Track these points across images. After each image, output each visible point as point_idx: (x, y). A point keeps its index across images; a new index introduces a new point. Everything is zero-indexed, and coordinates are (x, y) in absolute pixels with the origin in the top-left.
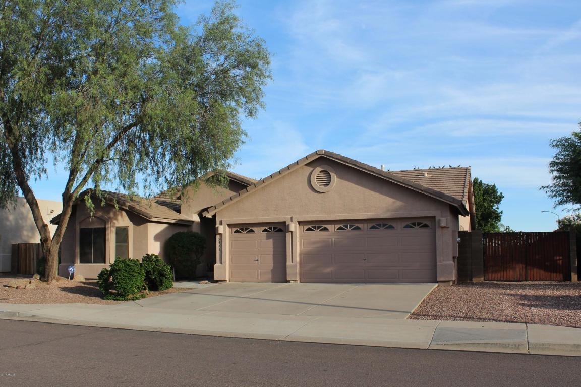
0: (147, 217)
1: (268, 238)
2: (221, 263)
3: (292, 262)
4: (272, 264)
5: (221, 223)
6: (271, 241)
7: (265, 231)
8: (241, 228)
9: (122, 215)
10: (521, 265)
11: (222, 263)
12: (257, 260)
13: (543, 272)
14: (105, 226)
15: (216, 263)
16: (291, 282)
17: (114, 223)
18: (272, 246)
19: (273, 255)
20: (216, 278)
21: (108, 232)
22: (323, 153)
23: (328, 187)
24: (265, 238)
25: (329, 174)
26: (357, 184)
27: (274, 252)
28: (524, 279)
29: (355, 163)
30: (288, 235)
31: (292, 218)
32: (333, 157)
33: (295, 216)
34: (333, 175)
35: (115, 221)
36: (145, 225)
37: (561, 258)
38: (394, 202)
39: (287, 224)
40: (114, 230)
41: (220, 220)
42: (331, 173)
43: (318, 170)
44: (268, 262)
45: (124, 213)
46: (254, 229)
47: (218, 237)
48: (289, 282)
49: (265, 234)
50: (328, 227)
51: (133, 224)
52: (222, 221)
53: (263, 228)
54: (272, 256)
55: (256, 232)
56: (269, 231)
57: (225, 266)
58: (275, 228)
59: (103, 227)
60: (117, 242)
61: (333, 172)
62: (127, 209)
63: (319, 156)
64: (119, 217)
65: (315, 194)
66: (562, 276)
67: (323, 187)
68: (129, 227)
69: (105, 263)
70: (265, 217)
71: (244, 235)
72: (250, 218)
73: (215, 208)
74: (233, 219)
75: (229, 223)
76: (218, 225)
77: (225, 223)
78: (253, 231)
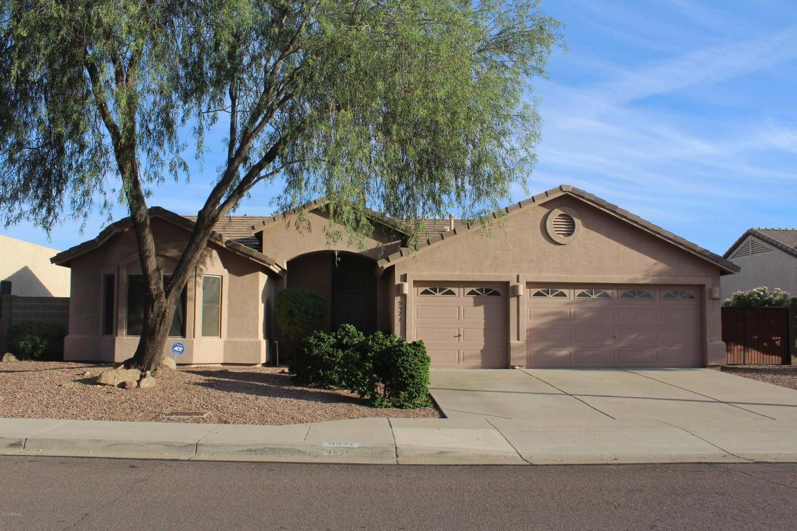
0: (264, 262)
1: (476, 304)
3: (518, 339)
4: (482, 343)
5: (404, 278)
6: (481, 309)
7: (472, 293)
8: (433, 287)
9: (211, 256)
10: (739, 347)
12: (459, 336)
13: (762, 355)
16: (517, 367)
17: (202, 270)
18: (483, 316)
19: (484, 329)
21: (191, 285)
22: (570, 190)
23: (571, 236)
24: (472, 304)
25: (572, 219)
26: (609, 237)
27: (485, 325)
28: (742, 362)
29: (614, 208)
30: (513, 301)
31: (518, 276)
32: (583, 197)
33: (524, 274)
34: (577, 222)
35: (202, 267)
36: (254, 274)
37: (779, 338)
38: (655, 264)
39: (511, 285)
40: (200, 281)
41: (403, 273)
42: (574, 219)
43: (557, 212)
44: (476, 340)
45: (215, 253)
46: (455, 290)
47: (397, 300)
48: (513, 367)
49: (471, 299)
50: (566, 291)
51: (229, 272)
52: (406, 274)
53: (468, 290)
54: (483, 331)
55: (457, 295)
56: (479, 294)
58: (487, 291)
60: (204, 302)
61: (577, 218)
62: (224, 246)
63: (564, 193)
64: (208, 260)
65: (552, 246)
66: (780, 359)
67: (562, 236)
68: (222, 276)
69: (185, 337)
70: (477, 273)
71: (438, 297)
72: (452, 273)
73: (400, 255)
74: (425, 273)
75: (417, 279)
76: (398, 281)
77: (410, 279)
78: (452, 293)
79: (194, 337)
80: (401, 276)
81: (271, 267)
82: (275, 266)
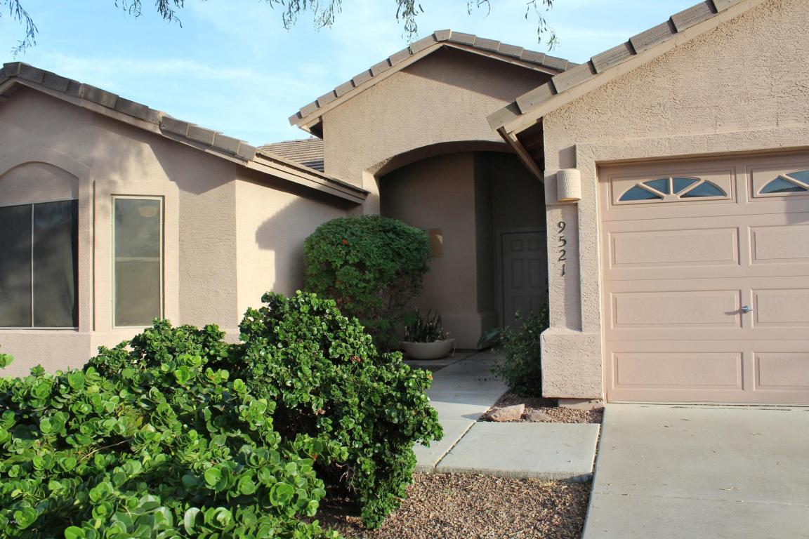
0: (233, 155)
1: (795, 218)
2: (577, 323)
5: (570, 158)
7: (778, 187)
8: (656, 177)
9: (139, 153)
11: (579, 328)
12: (743, 311)
14: (76, 192)
15: (546, 325)
17: (113, 183)
20: (548, 391)
21: (85, 217)
24: (782, 219)
35: (115, 177)
36: (224, 186)
40: (108, 208)
41: (565, 144)
45: (147, 148)
46: (722, 180)
47: (553, 217)
49: (778, 203)
51: (181, 186)
52: (574, 148)
53: (765, 177)
55: (729, 196)
56: (800, 188)
57: (593, 341)
59: (69, 197)
60: (119, 252)
64: (132, 164)
68: (163, 197)
69: (77, 330)
70: (791, 124)
71: (674, 207)
72: (710, 132)
73: (549, 92)
74: (628, 139)
75: (605, 157)
76: (551, 168)
77: (587, 161)
78: (717, 191)
79: (94, 330)
80: (561, 152)
81: (250, 165)
82: (256, 159)
